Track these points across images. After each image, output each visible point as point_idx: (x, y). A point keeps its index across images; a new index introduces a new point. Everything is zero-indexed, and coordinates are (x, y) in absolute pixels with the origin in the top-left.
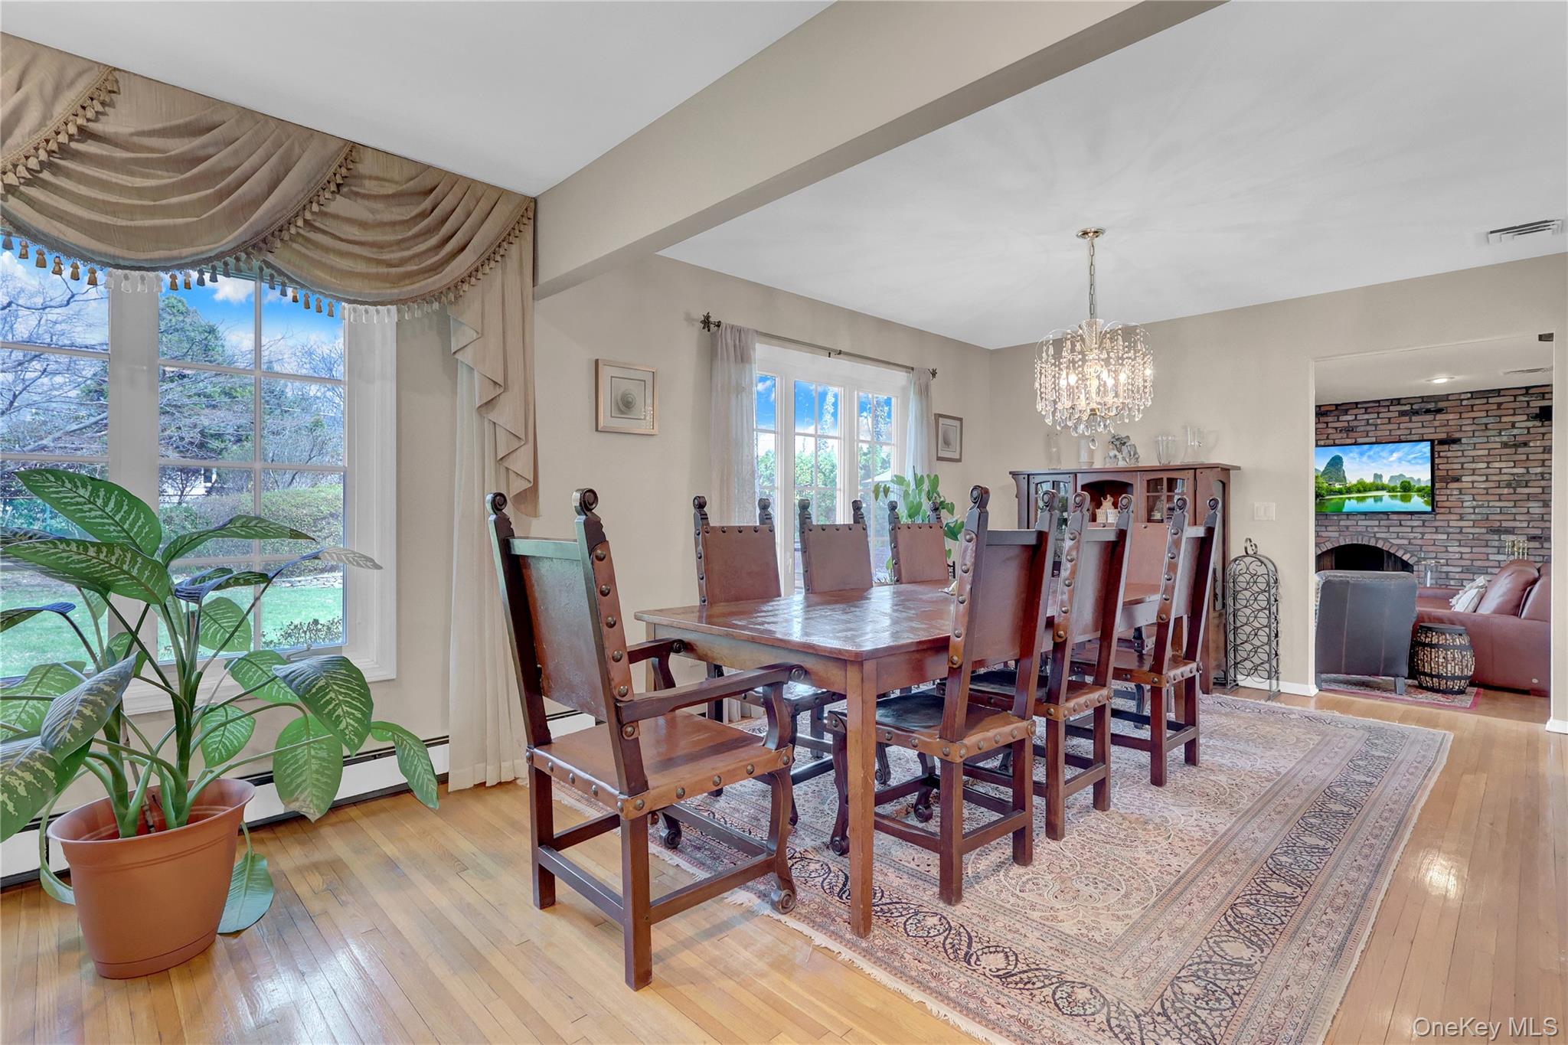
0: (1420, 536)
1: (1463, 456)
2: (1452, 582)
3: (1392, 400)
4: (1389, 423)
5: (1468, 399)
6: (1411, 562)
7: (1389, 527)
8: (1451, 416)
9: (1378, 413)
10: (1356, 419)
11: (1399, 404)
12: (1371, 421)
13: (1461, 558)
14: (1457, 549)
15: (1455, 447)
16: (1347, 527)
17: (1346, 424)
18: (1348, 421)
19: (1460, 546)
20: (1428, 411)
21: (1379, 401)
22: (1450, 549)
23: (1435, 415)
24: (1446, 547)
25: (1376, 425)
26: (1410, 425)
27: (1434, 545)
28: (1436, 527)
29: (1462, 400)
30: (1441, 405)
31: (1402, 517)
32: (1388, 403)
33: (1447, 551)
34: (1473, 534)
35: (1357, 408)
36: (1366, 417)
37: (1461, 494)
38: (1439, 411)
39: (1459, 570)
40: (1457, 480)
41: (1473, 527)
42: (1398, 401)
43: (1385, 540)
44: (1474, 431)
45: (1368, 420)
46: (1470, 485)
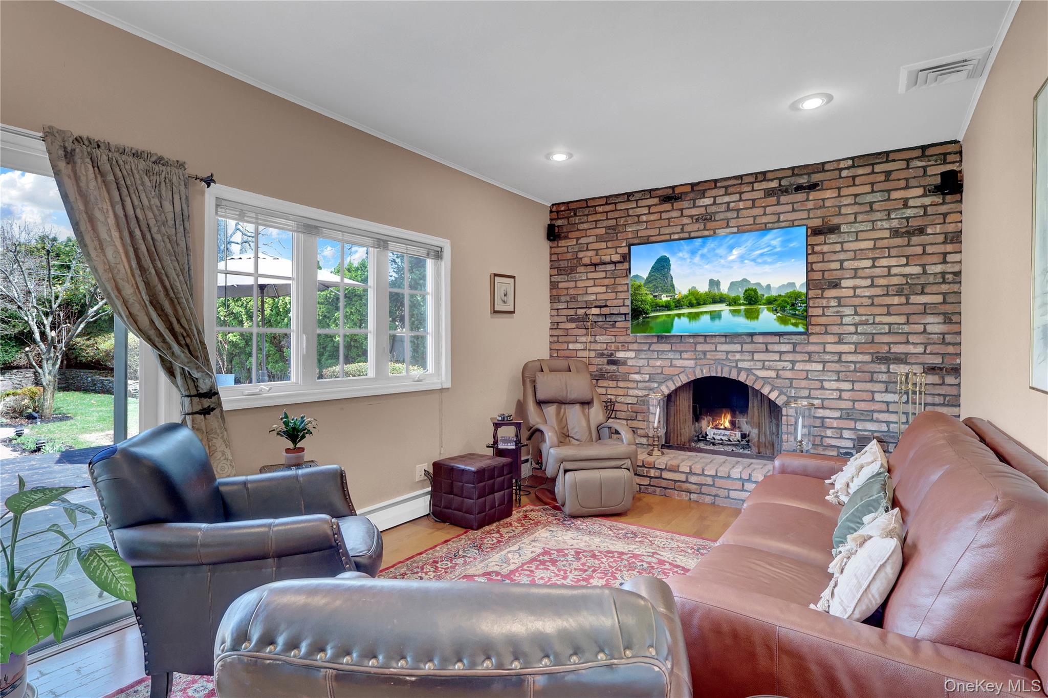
0: (790, 366)
1: (843, 250)
2: (829, 433)
3: (756, 174)
4: (754, 206)
5: (848, 168)
6: (779, 402)
7: (753, 353)
8: (828, 194)
9: (741, 193)
10: (714, 203)
11: (764, 180)
12: (732, 205)
13: (840, 398)
14: (835, 385)
15: (833, 238)
16: (705, 353)
17: (702, 210)
18: (706, 206)
19: (838, 380)
20: (799, 188)
21: (741, 177)
22: (826, 385)
23: (808, 193)
24: (822, 381)
25: (738, 210)
26: (779, 209)
27: (807, 378)
28: (810, 354)
29: (841, 170)
30: (816, 178)
31: (769, 339)
32: (752, 179)
33: (822, 388)
34: (855, 363)
35: (716, 187)
36: (727, 199)
37: (839, 305)
38: (813, 187)
39: (837, 414)
40: (836, 285)
41: (855, 352)
42: (762, 176)
43: (749, 371)
44: (856, 214)
45: (728, 203)
46: (851, 293)
